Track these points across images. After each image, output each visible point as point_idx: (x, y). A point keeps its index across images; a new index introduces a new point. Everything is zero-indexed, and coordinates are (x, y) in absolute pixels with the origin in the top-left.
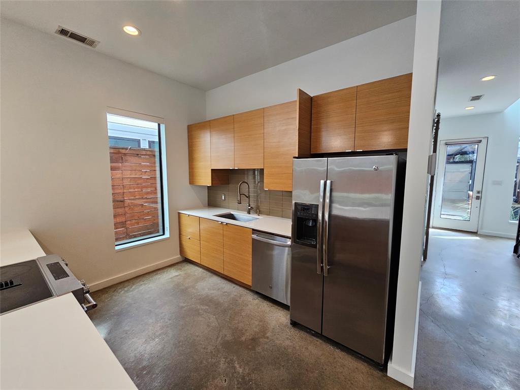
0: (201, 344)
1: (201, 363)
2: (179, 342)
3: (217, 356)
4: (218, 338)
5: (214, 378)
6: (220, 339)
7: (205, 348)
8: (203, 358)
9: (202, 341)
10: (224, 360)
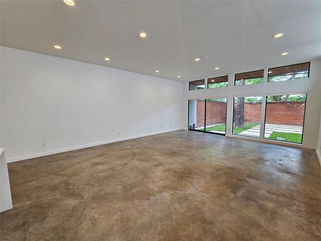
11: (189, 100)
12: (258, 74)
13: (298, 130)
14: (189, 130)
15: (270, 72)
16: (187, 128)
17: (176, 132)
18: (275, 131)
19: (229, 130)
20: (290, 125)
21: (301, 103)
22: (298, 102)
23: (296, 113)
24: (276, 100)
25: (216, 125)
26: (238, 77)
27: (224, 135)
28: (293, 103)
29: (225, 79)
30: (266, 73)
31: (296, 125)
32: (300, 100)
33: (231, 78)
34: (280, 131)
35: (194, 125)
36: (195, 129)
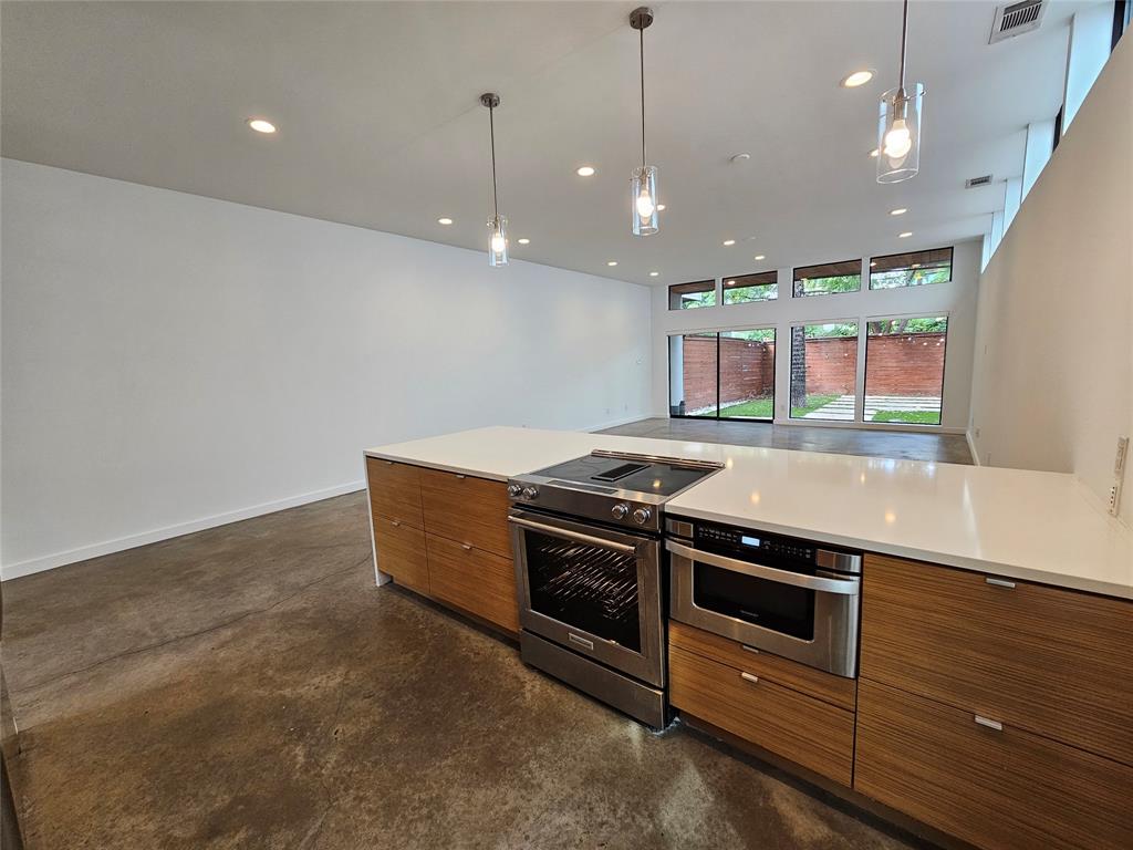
0: (370, 811)
1: (376, 763)
2: (430, 816)
3: (336, 779)
4: (315, 837)
5: (356, 736)
6: (310, 833)
7: (362, 799)
8: (370, 772)
9: (364, 821)
10: (323, 771)
11: (669, 334)
12: (849, 268)
13: (932, 404)
14: (672, 416)
15: (873, 264)
16: (668, 414)
17: (642, 424)
18: (880, 409)
19: (783, 408)
20: (915, 395)
21: (938, 335)
22: (929, 335)
23: (925, 364)
24: (879, 330)
25: (732, 404)
26: (800, 274)
27: (771, 422)
28: (919, 335)
29: (769, 278)
30: (866, 265)
31: (926, 393)
32: (935, 329)
33: (785, 276)
34: (893, 409)
35: (682, 403)
36: (686, 414)
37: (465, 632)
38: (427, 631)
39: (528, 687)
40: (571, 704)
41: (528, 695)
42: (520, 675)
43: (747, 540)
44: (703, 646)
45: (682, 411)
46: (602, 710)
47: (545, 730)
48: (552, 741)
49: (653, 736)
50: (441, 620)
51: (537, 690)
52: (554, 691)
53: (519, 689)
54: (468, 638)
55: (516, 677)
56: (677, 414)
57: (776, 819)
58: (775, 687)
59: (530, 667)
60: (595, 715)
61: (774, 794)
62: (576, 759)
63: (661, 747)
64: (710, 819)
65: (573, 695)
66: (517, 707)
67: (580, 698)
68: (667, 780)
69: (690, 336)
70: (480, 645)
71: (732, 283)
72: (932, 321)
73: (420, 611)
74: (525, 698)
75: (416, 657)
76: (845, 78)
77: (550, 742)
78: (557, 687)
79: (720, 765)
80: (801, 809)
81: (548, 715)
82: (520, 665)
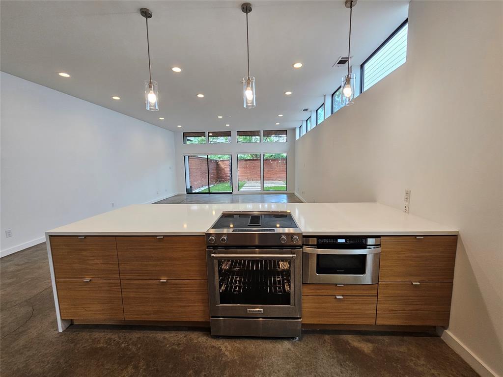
11: (185, 155)
14: (187, 193)
16: (186, 193)
19: (235, 187)
27: (231, 193)
30: (262, 134)
35: (191, 187)
36: (193, 192)
37: (160, 335)
38: (130, 347)
39: (223, 349)
40: (252, 346)
41: (227, 353)
42: (214, 344)
43: (340, 241)
44: (318, 291)
45: (191, 191)
46: (268, 342)
47: (250, 366)
48: (258, 370)
49: (295, 342)
50: (136, 335)
51: (229, 348)
52: (238, 344)
53: (219, 353)
54: (164, 338)
55: (213, 347)
56: (189, 192)
57: (356, 350)
58: (350, 297)
59: (217, 337)
60: (267, 346)
61: (349, 341)
62: (276, 373)
63: (302, 345)
64: (341, 365)
65: (248, 341)
66: (226, 363)
67: (253, 341)
68: (316, 358)
69: (191, 156)
70: (176, 339)
71: (211, 134)
72: (270, 155)
73: (115, 336)
74: (227, 356)
75: (136, 367)
76: (294, 64)
77: (257, 372)
78: (239, 341)
79: (326, 340)
80: (359, 341)
81: (245, 358)
82: (209, 339)
